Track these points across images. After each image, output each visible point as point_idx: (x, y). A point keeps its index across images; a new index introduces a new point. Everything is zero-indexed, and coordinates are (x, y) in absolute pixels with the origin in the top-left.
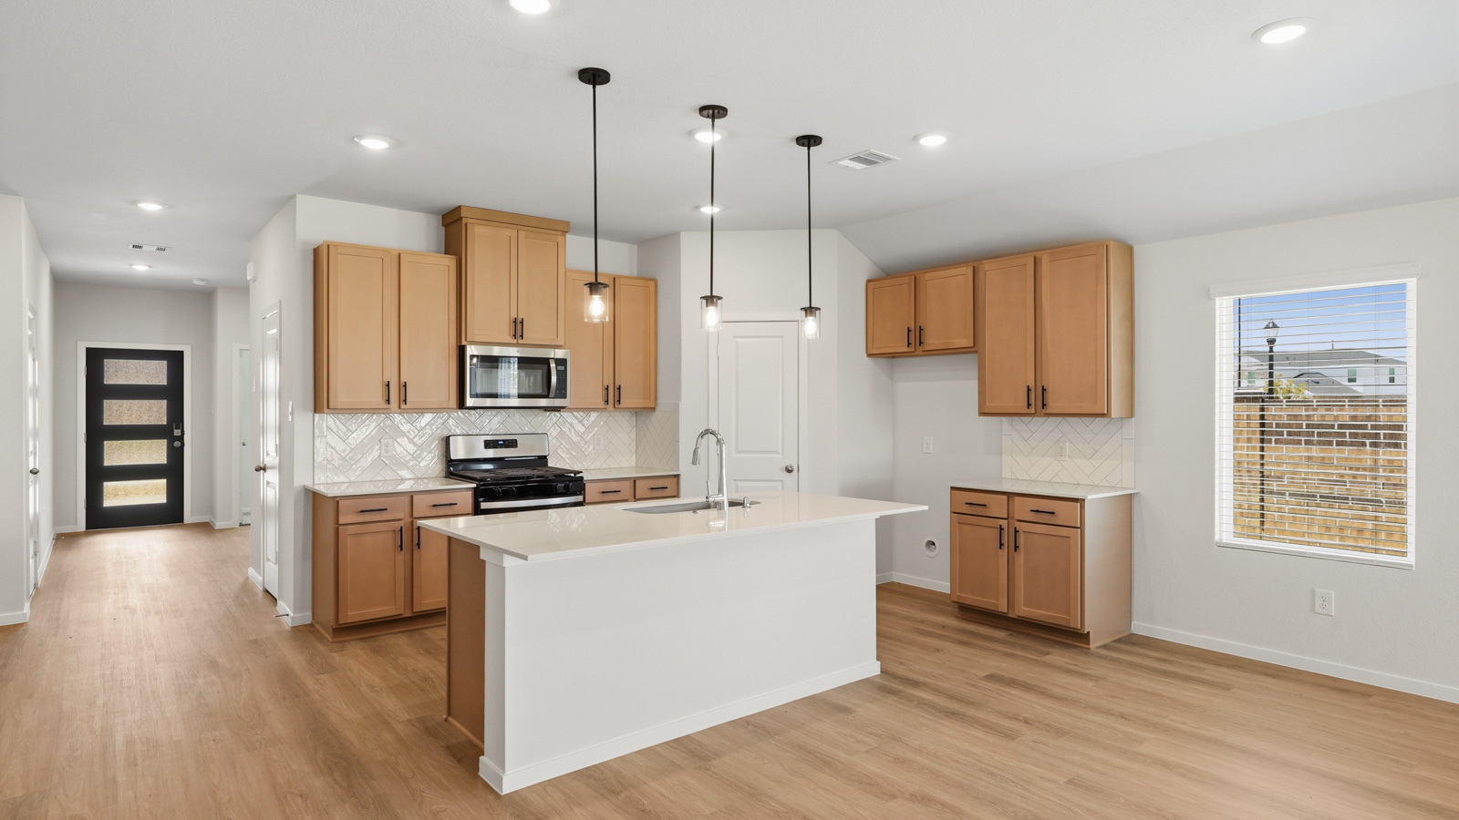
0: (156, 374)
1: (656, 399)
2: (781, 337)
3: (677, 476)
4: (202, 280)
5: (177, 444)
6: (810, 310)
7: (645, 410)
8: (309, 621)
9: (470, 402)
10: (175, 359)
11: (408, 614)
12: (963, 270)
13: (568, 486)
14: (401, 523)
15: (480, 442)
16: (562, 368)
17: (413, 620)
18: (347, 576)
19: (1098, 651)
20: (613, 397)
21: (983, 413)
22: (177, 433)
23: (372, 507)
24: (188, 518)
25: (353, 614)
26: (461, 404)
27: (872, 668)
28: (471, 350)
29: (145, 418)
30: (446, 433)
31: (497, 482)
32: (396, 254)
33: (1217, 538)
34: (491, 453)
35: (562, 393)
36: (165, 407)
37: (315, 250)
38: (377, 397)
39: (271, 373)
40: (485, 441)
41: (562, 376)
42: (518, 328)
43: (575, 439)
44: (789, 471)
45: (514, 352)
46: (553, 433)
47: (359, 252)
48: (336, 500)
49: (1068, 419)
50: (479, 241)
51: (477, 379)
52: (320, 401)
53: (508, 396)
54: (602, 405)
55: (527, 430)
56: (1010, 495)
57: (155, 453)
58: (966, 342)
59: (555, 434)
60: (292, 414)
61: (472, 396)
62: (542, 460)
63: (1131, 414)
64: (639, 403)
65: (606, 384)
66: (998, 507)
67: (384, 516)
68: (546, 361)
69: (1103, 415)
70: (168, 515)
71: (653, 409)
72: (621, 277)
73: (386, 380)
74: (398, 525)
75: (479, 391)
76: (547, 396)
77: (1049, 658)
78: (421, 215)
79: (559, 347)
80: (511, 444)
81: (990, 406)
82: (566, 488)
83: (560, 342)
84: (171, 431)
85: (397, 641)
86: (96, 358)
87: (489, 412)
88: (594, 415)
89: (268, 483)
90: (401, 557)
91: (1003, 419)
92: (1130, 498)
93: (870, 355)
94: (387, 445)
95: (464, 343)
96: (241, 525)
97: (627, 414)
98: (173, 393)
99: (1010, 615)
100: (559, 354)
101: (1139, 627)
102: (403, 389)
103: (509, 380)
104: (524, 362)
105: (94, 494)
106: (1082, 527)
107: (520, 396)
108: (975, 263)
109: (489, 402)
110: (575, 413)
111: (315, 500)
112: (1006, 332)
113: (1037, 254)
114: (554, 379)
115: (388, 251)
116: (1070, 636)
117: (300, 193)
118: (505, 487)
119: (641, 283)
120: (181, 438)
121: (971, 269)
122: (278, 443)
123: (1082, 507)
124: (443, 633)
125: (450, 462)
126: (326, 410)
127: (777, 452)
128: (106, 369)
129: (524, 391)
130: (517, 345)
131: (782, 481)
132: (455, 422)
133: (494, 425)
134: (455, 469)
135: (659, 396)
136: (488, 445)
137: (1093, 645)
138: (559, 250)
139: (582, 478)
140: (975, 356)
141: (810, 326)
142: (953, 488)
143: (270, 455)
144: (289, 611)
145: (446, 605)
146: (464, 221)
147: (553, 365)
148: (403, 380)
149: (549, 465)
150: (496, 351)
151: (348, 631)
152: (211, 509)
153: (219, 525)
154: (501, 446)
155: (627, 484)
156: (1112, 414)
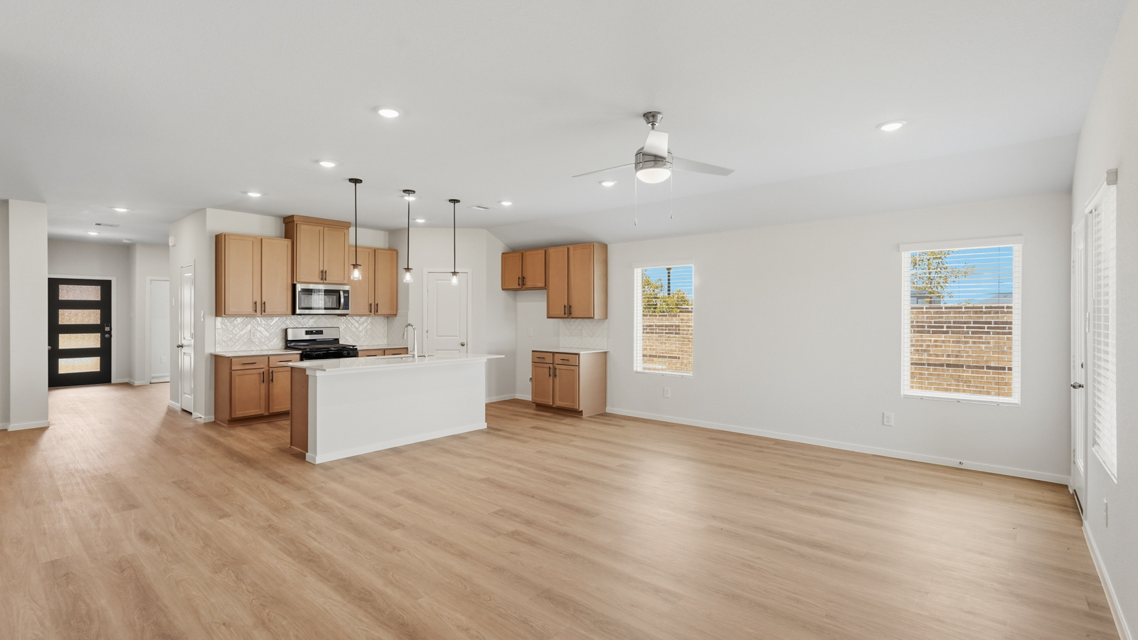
0: (93, 294)
1: (397, 310)
3: (407, 348)
4: (129, 240)
5: (107, 336)
6: (454, 273)
7: (391, 316)
8: (213, 420)
9: (298, 311)
10: (106, 286)
11: (266, 414)
12: (541, 251)
13: (350, 352)
14: (263, 370)
15: (303, 331)
16: (347, 295)
17: (271, 417)
18: (236, 395)
19: (586, 418)
20: (373, 309)
21: (548, 317)
22: (107, 329)
23: (249, 362)
24: (114, 380)
25: (239, 413)
26: (294, 312)
27: (484, 426)
28: (299, 287)
29: (73, 320)
30: (285, 327)
31: (311, 350)
32: (260, 238)
33: (635, 369)
34: (308, 337)
35: (346, 307)
36: (99, 313)
37: (216, 236)
38: (250, 310)
39: (188, 295)
40: (306, 331)
41: (347, 299)
42: (323, 276)
43: (354, 330)
44: (463, 345)
45: (322, 287)
46: (342, 327)
47: (242, 237)
48: (230, 359)
49: (585, 320)
50: (304, 233)
51: (301, 300)
52: (219, 310)
53: (319, 309)
54: (368, 313)
55: (328, 326)
56: (553, 353)
57: (93, 341)
58: (542, 285)
59: (343, 328)
60: (204, 317)
61: (299, 309)
62: (337, 340)
63: (606, 317)
64: (388, 312)
65: (370, 302)
66: (549, 359)
67: (255, 366)
68: (338, 291)
69: (591, 318)
70: (102, 378)
71: (396, 315)
72: (378, 249)
73: (255, 301)
74: (262, 371)
75: (303, 306)
76: (339, 309)
77: (563, 421)
78: (273, 218)
79: (345, 284)
80: (320, 332)
81: (552, 314)
82: (348, 353)
83: (346, 282)
84: (103, 328)
85: (263, 426)
86: (54, 284)
87: (308, 317)
88: (364, 318)
89: (184, 353)
90: (263, 386)
91: (560, 320)
92: (606, 353)
93: (503, 289)
94: (254, 333)
95: (295, 282)
96: (151, 383)
97: (382, 318)
98: (104, 305)
99: (554, 406)
100: (347, 288)
101: (609, 410)
102: (263, 305)
103: (319, 301)
104: (327, 292)
105: (53, 366)
106: (579, 366)
107: (325, 309)
108: (545, 249)
109: (307, 312)
110: (355, 318)
111: (217, 359)
112: (556, 280)
113: (569, 246)
114: (342, 300)
115: (255, 237)
116: (574, 413)
117: (210, 207)
118: (316, 353)
119: (389, 252)
120: (110, 333)
121: (544, 251)
122: (193, 332)
123: (579, 357)
124: (288, 422)
125: (287, 341)
126: (223, 315)
127: (456, 336)
128: (60, 291)
129: (328, 306)
130: (323, 283)
131: (459, 350)
132: (291, 322)
133: (311, 323)
134: (289, 344)
135: (399, 309)
136: (307, 333)
137: (584, 416)
138: (345, 236)
139: (356, 349)
140: (545, 291)
141: (455, 280)
142: (533, 351)
143: (187, 339)
144: (202, 415)
145: (290, 409)
146: (296, 222)
147: (342, 293)
148: (263, 301)
149: (340, 343)
150: (311, 287)
151: (236, 421)
152: (130, 373)
153: (137, 383)
154: (314, 334)
155: (380, 352)
156: (596, 317)
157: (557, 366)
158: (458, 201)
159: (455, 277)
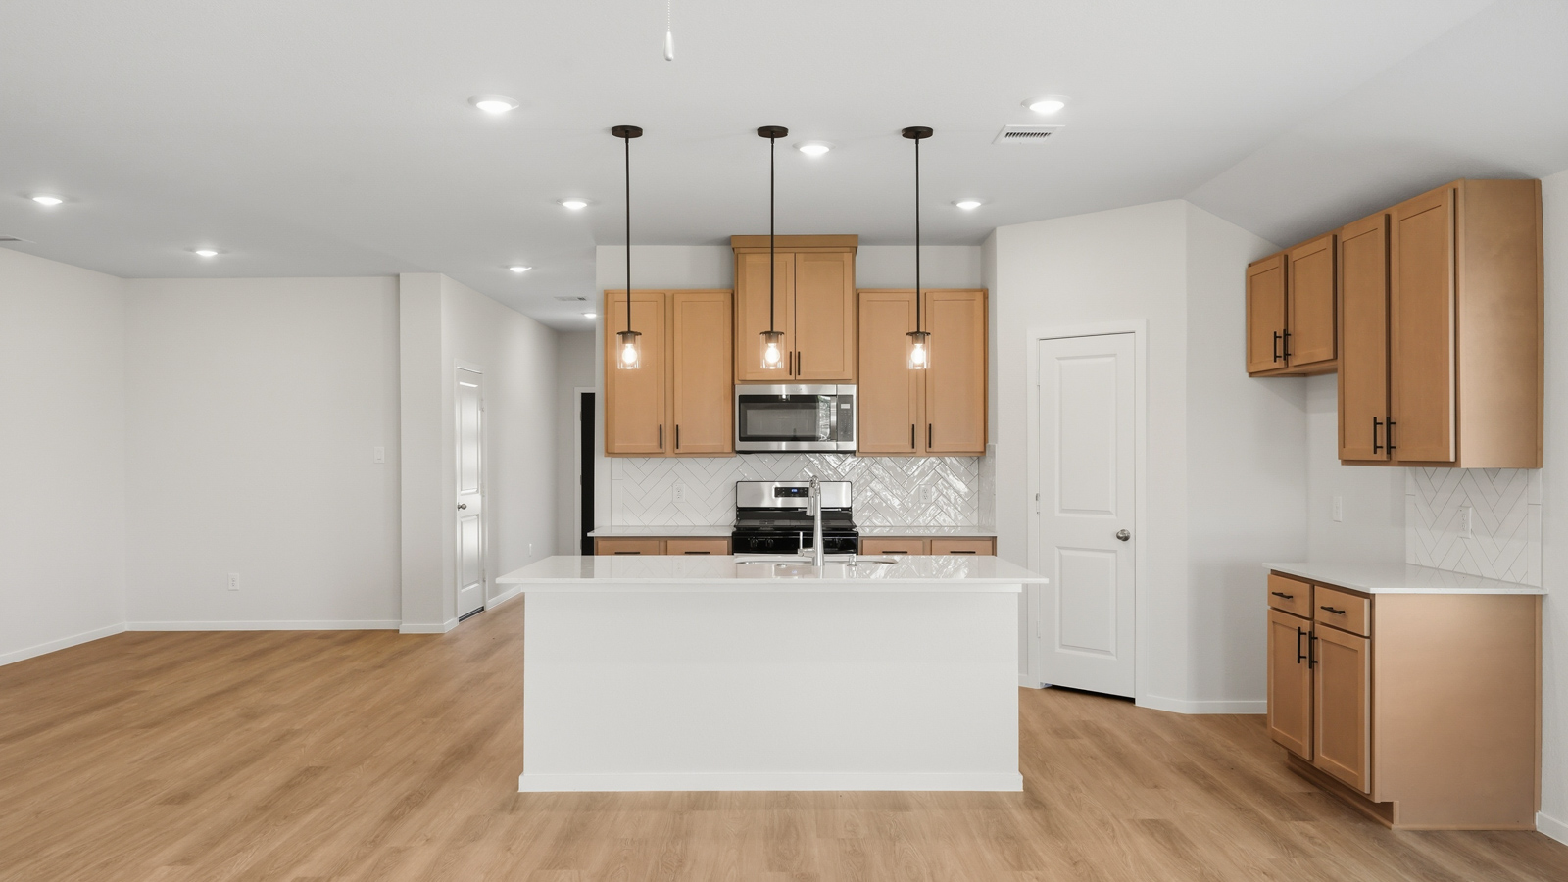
1: (987, 442)
2: (1115, 355)
3: (994, 539)
7: (976, 454)
9: (739, 445)
12: (1325, 244)
15: (771, 489)
16: (846, 406)
19: (1403, 838)
20: (923, 440)
21: (1346, 462)
23: (627, 548)
28: (739, 392)
32: (671, 294)
34: (780, 502)
35: (846, 434)
38: (651, 442)
40: (776, 489)
41: (847, 415)
42: (794, 363)
44: (1124, 538)
47: (634, 297)
51: (745, 420)
54: (908, 448)
56: (1313, 584)
58: (1328, 352)
61: (742, 439)
62: (845, 512)
63: (1533, 459)
64: (960, 446)
65: (912, 422)
66: (1302, 602)
69: (1448, 464)
71: (985, 453)
72: (936, 291)
73: (659, 424)
75: (749, 433)
80: (803, 492)
81: (1348, 449)
91: (1407, 469)
93: (1251, 375)
95: (736, 382)
99: (1315, 766)
101: (1544, 821)
102: (675, 433)
106: (1371, 637)
108: (1336, 232)
113: (1389, 211)
114: (831, 419)
115: (662, 293)
116: (1361, 806)
117: (598, 244)
119: (964, 295)
121: (1331, 241)
123: (1372, 608)
125: (741, 511)
126: (610, 454)
127: (1109, 512)
130: (794, 382)
131: (1115, 551)
136: (780, 492)
137: (1398, 825)
139: (857, 532)
140: (1338, 373)
142: (1275, 573)
148: (675, 424)
154: (794, 495)
155: (919, 544)
156: (1465, 463)
157: (1320, 631)
158: (926, 132)
159: (919, 346)
